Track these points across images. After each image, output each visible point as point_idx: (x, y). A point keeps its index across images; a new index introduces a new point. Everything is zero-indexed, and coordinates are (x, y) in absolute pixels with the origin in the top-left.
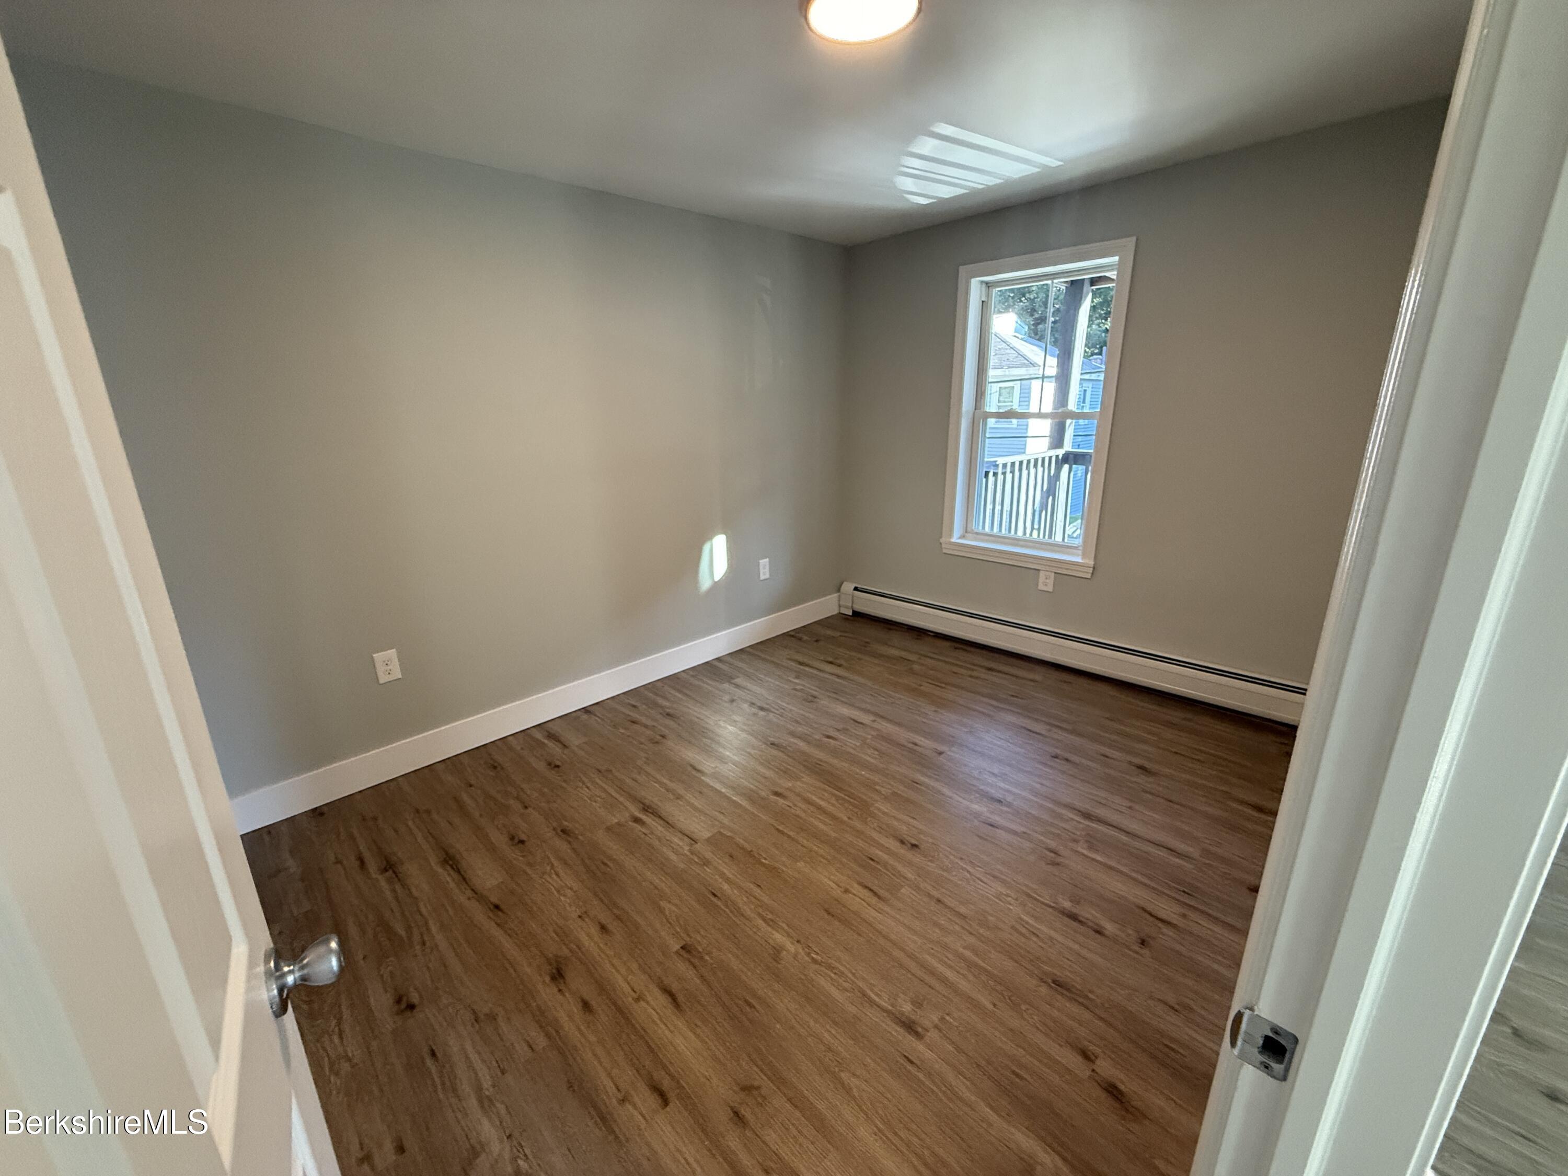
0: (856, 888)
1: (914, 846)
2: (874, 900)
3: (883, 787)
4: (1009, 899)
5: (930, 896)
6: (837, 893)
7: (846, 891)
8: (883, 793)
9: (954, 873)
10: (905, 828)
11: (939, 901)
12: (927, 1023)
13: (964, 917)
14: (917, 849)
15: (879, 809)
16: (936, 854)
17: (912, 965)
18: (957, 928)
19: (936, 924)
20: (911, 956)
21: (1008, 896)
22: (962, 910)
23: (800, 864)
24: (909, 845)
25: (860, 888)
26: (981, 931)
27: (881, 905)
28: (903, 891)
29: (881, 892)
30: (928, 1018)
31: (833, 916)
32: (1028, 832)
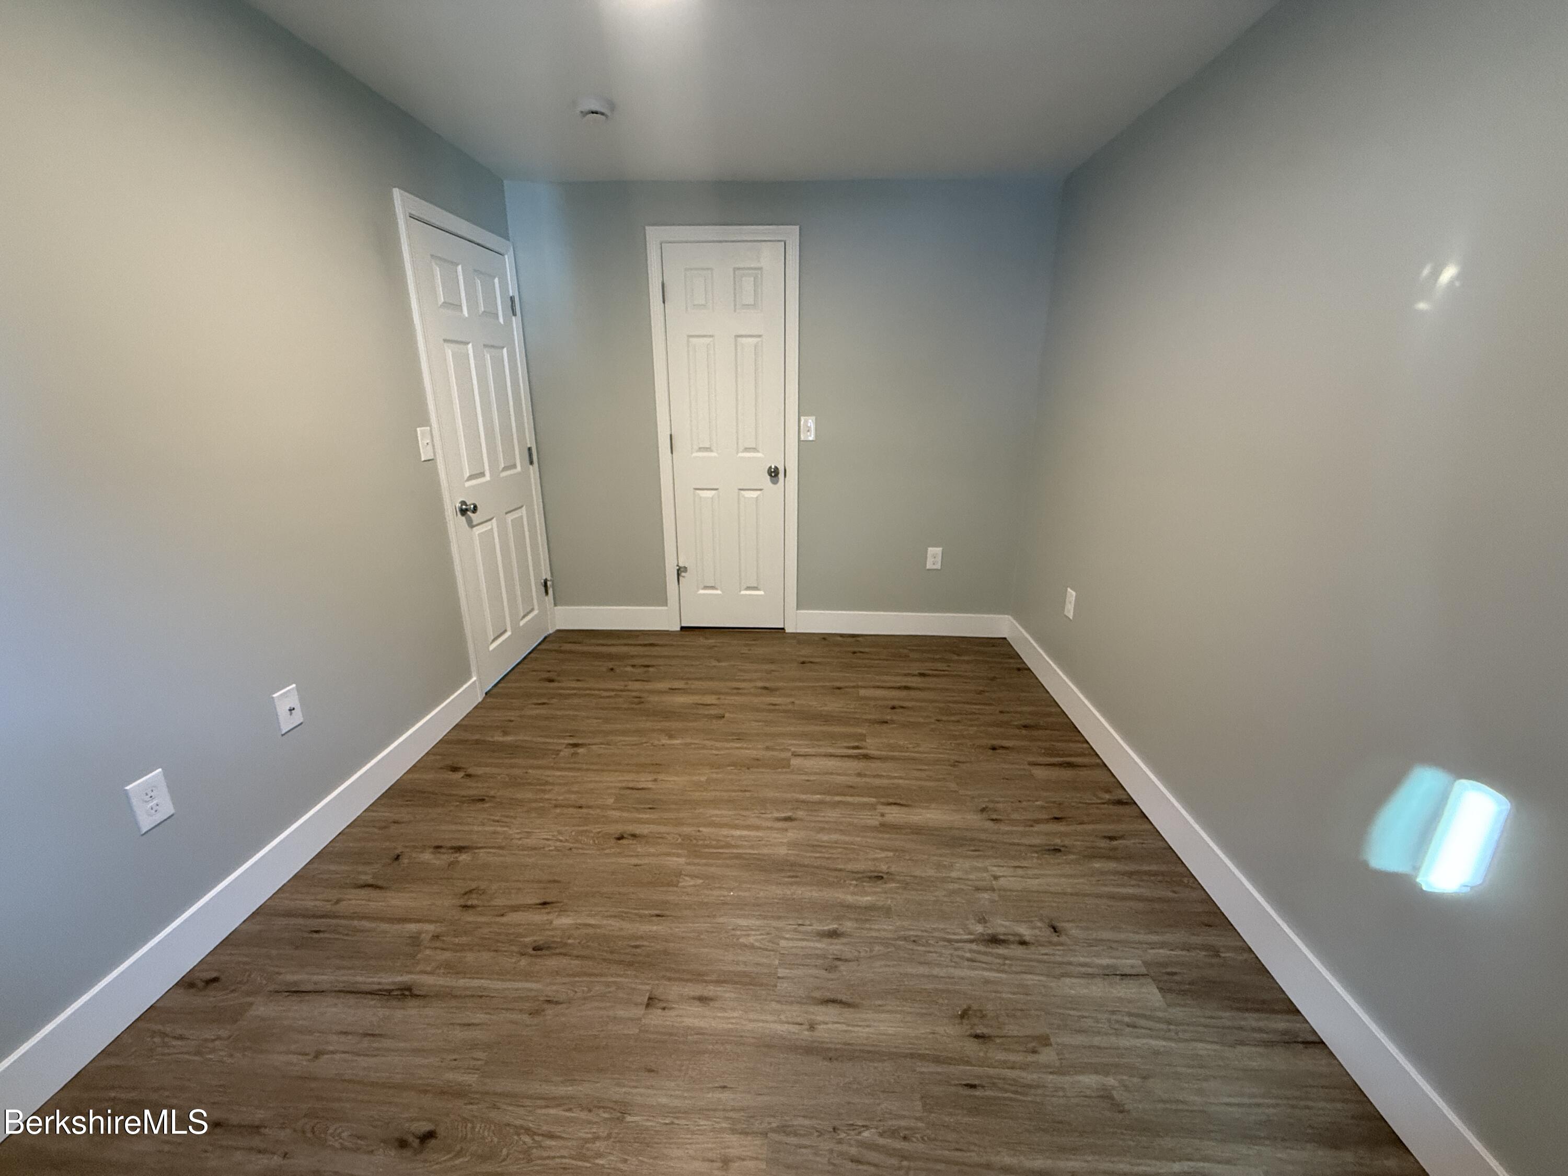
0: (650, 785)
1: (621, 838)
2: (631, 785)
3: (695, 886)
4: (518, 836)
5: (589, 807)
6: (660, 777)
7: (655, 780)
8: (687, 878)
9: (573, 834)
10: (639, 850)
11: (580, 807)
12: (566, 750)
13: (556, 806)
14: (617, 836)
15: (679, 856)
16: (596, 842)
17: (585, 766)
18: (561, 798)
19: (577, 792)
20: (587, 770)
21: (520, 839)
22: (558, 811)
23: (703, 779)
24: (625, 836)
25: (645, 786)
26: (541, 804)
27: (624, 785)
28: (612, 801)
29: (629, 792)
30: (566, 752)
31: (653, 764)
32: (498, 919)
